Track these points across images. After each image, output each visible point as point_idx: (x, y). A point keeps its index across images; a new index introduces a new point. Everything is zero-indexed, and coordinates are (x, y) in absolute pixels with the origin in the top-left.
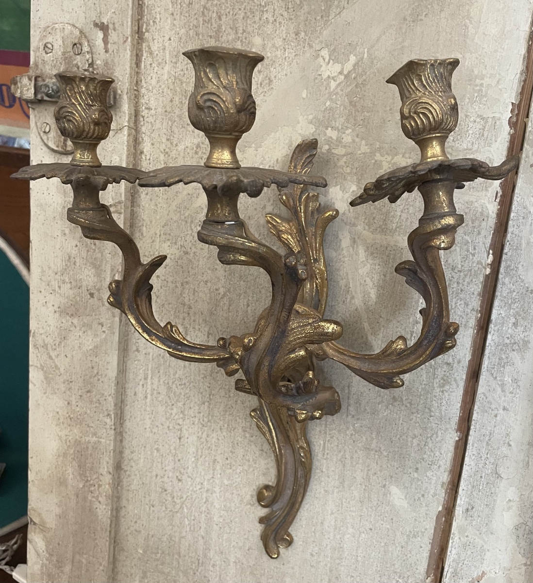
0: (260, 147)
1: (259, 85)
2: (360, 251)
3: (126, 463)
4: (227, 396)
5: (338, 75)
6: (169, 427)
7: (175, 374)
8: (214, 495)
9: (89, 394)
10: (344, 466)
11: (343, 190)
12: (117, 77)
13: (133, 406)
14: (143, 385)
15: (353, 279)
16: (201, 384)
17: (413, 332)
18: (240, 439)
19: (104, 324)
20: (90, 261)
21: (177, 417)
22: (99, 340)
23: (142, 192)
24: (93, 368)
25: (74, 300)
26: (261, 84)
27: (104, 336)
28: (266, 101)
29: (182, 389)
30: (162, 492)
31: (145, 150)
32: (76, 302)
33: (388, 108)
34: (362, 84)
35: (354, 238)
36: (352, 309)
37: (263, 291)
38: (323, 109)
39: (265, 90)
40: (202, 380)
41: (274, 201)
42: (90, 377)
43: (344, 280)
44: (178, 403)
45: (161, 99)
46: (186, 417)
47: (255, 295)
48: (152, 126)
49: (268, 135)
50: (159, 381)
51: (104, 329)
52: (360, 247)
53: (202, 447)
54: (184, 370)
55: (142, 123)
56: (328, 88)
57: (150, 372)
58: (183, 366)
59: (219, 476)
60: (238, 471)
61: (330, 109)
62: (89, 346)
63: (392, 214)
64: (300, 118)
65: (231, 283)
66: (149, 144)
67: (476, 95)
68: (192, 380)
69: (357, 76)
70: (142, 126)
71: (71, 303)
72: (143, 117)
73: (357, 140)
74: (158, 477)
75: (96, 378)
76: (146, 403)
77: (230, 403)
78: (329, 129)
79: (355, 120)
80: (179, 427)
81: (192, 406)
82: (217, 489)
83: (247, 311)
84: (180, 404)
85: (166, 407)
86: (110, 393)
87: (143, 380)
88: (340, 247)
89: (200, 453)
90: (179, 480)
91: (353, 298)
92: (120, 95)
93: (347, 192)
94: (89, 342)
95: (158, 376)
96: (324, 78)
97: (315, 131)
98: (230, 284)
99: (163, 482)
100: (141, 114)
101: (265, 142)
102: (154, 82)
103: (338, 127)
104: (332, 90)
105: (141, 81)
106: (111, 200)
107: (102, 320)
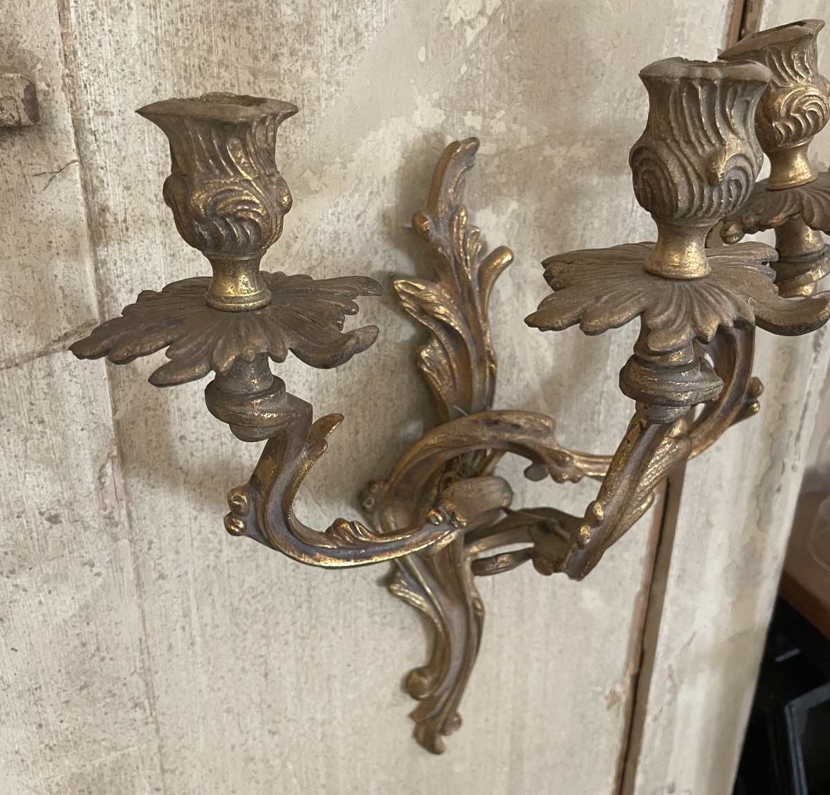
0: (352, 160)
1: (337, 45)
2: (528, 301)
3: (172, 759)
4: (338, 578)
5: (477, 16)
6: (243, 669)
7: (241, 586)
8: (335, 723)
9: (84, 692)
10: (522, 594)
11: (498, 211)
12: (31, 53)
13: (170, 667)
14: (183, 628)
15: (519, 343)
16: (291, 580)
17: (603, 392)
18: (366, 630)
19: (96, 561)
20: (37, 456)
21: (256, 646)
22: (88, 593)
23: (119, 290)
24: (84, 645)
25: (11, 542)
26: (341, 42)
27: (100, 580)
28: (353, 74)
29: (259, 601)
30: (246, 765)
31: (111, 204)
32: (17, 544)
33: (559, 70)
34: (517, 31)
35: (519, 284)
36: (521, 387)
37: (380, 402)
38: (456, 81)
39: (351, 52)
40: (293, 573)
41: (385, 251)
42: (83, 663)
43: (508, 350)
44: (255, 627)
45: (130, 89)
46: (272, 640)
47: (367, 413)
48: (120, 150)
49: (364, 137)
50: (214, 608)
51: (95, 570)
52: (528, 294)
53: (305, 669)
54: (257, 572)
55: (93, 147)
56: (462, 42)
57: (193, 601)
58: (254, 567)
59: (339, 694)
60: (369, 672)
61: (468, 79)
62: (67, 612)
63: (571, 235)
64: (419, 99)
65: (324, 405)
66: (119, 190)
67: (676, 40)
68: (275, 580)
69: (509, 17)
70: (94, 152)
71: (4, 550)
72: (93, 133)
73: (515, 127)
74: (236, 749)
75: (97, 659)
76: (194, 652)
77: (344, 586)
78: (469, 113)
79: (510, 94)
80: (262, 660)
81: (279, 619)
82: (338, 714)
83: (357, 441)
84: (259, 626)
85: (234, 641)
86: (133, 669)
87: (181, 620)
88: (497, 301)
89: (303, 679)
90: (273, 733)
91: (521, 370)
92: (46, 94)
93: (503, 214)
94: (65, 604)
95: (210, 600)
96: (454, 23)
97: (446, 121)
98: (321, 408)
99: (246, 751)
100: (88, 126)
101: (359, 150)
102: (107, 52)
103: (483, 109)
104: (468, 44)
105: (75, 53)
106: (64, 324)
107: (87, 557)
